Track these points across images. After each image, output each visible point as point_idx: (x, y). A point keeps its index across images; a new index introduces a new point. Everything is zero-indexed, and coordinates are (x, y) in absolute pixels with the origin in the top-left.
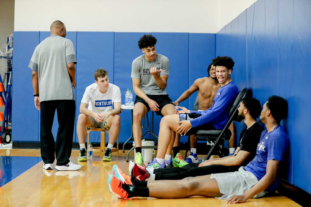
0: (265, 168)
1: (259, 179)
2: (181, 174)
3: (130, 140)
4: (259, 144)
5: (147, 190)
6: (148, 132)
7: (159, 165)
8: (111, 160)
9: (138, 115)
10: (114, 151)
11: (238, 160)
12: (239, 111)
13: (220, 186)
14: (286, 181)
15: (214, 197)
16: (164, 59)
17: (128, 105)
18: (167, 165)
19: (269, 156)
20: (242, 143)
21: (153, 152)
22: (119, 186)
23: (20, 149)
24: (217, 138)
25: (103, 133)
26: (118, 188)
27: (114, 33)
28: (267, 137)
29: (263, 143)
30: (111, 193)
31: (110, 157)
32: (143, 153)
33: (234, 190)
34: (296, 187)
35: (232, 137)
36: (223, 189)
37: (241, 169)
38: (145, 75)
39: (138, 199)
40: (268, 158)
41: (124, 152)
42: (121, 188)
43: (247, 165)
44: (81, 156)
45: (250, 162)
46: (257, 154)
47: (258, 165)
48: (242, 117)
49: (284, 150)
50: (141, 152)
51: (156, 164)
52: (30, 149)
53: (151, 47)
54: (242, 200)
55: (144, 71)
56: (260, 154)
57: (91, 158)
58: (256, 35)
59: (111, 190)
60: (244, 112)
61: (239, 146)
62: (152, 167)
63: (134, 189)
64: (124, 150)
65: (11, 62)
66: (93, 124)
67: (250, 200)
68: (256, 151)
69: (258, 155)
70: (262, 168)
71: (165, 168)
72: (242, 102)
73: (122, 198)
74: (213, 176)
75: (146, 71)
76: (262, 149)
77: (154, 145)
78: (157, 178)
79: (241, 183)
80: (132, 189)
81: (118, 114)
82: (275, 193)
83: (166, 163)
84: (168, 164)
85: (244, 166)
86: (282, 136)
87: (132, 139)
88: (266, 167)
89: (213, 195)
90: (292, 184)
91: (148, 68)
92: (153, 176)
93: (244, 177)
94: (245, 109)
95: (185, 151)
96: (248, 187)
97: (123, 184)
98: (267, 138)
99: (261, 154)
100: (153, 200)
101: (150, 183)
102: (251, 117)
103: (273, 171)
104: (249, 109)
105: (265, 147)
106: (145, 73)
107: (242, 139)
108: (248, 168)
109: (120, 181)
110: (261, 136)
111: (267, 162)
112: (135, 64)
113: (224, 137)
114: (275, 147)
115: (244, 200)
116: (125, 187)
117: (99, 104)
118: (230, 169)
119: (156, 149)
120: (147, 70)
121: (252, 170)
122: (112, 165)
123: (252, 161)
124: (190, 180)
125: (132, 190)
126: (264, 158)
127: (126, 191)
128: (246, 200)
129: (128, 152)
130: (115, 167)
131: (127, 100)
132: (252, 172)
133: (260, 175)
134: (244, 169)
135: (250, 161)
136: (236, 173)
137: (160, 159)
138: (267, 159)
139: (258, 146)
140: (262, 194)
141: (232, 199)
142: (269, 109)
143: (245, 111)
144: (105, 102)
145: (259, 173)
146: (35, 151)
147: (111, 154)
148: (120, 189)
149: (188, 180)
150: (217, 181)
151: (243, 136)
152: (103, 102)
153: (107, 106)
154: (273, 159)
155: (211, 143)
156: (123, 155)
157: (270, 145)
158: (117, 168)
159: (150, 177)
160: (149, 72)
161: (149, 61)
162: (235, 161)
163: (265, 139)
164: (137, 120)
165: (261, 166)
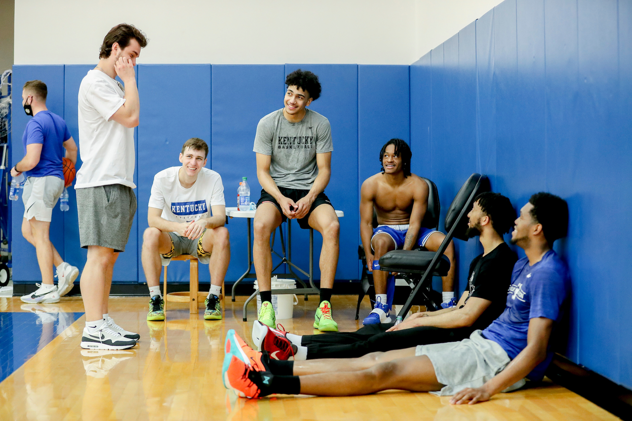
0: (526, 333)
2: (357, 345)
3: (245, 277)
4: (512, 287)
5: (297, 380)
6: (284, 261)
8: (220, 317)
9: (264, 228)
11: (467, 317)
12: (471, 219)
13: (437, 369)
14: (564, 357)
15: (426, 392)
17: (245, 210)
19: (534, 311)
20: (474, 283)
21: (295, 300)
22: (243, 376)
24: (423, 274)
25: (194, 265)
26: (242, 378)
27: (211, 66)
28: (530, 274)
29: (520, 285)
30: (226, 388)
31: (219, 311)
32: (274, 302)
34: (586, 369)
36: (442, 375)
37: (475, 335)
38: (282, 149)
40: (531, 314)
41: (234, 300)
42: (247, 379)
43: (488, 326)
44: (153, 311)
45: (494, 321)
46: (508, 307)
47: (510, 327)
48: (477, 232)
54: (482, 396)
55: (279, 140)
56: (514, 307)
58: (497, 72)
59: (228, 383)
60: (481, 222)
61: (468, 289)
63: (272, 381)
64: (234, 297)
65: (5, 125)
66: (173, 248)
68: (505, 301)
69: (510, 308)
70: (518, 333)
74: (421, 349)
75: (284, 141)
76: (520, 296)
77: (295, 287)
78: (310, 356)
79: (476, 362)
80: (269, 381)
81: (222, 226)
82: (543, 380)
85: (483, 329)
86: (558, 271)
87: (252, 276)
88: (527, 331)
89: (424, 388)
90: (578, 363)
91: (288, 134)
92: (303, 351)
93: (482, 351)
94: (484, 215)
95: (357, 297)
96: (491, 371)
97: (250, 371)
98: (529, 276)
99: (516, 306)
101: (298, 365)
104: (492, 217)
105: (525, 293)
106: (282, 146)
107: (474, 276)
108: (491, 332)
109: (245, 365)
110: (515, 271)
111: (528, 322)
112: (264, 126)
113: (436, 270)
114: (544, 294)
116: (253, 376)
117: (180, 209)
118: (452, 334)
119: (300, 295)
120: (286, 140)
121: (498, 338)
123: (497, 319)
124: (377, 359)
125: (267, 383)
126: (524, 315)
127: (257, 385)
128: (491, 396)
131: (242, 199)
132: (499, 341)
134: (482, 335)
135: (495, 319)
136: (465, 344)
138: (528, 317)
139: (511, 290)
141: (464, 396)
143: (485, 220)
144: (193, 206)
147: (218, 305)
148: (245, 381)
149: (373, 358)
150: (431, 360)
151: (477, 270)
152: (189, 206)
153: (196, 213)
154: (541, 317)
155: (410, 282)
156: (233, 307)
157: (534, 289)
159: (297, 354)
160: (290, 144)
161: (290, 120)
162: (462, 318)
163: (526, 279)
164: (262, 239)
165: (516, 329)
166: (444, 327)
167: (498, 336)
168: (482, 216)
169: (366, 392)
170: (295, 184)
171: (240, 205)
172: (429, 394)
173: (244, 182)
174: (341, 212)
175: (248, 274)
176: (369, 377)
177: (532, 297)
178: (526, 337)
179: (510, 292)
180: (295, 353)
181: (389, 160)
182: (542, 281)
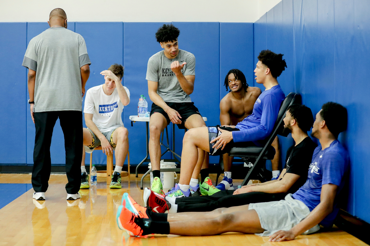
0: (319, 195)
1: (311, 209)
2: (210, 204)
3: (145, 161)
4: (311, 165)
5: (168, 225)
6: (168, 150)
7: (182, 193)
8: (120, 187)
9: (157, 129)
10: (124, 175)
11: (284, 186)
12: (285, 122)
13: (261, 219)
14: (346, 211)
15: (253, 234)
16: (189, 56)
18: (192, 193)
19: (325, 180)
20: (290, 164)
21: (175, 176)
22: (131, 221)
23: (4, 174)
24: (257, 158)
26: (130, 222)
27: (123, 23)
28: (322, 155)
29: (316, 163)
31: (119, 183)
32: (162, 177)
33: (280, 224)
34: (359, 220)
35: (276, 156)
36: (265, 223)
37: (288, 197)
38: (164, 77)
39: (155, 237)
40: (323, 182)
41: (137, 177)
42: (133, 223)
43: (296, 191)
44: (82, 182)
45: (300, 188)
46: (309, 178)
47: (309, 192)
48: (289, 131)
49: (343, 172)
50: (159, 176)
51: (179, 192)
52: (16, 174)
53: (172, 42)
54: (289, 237)
55: (163, 71)
56: (312, 178)
57: (95, 185)
58: (305, 25)
59: (121, 225)
60: (291, 123)
61: (285, 168)
62: (173, 196)
63: (151, 224)
64: (137, 175)
66: (94, 140)
67: (299, 236)
68: (307, 174)
69: (310, 179)
70: (315, 196)
71: (191, 197)
72: (289, 111)
73: (135, 236)
74: (252, 206)
75: (166, 71)
76: (315, 171)
77: (175, 167)
78: (180, 210)
79: (288, 215)
80: (148, 224)
83: (192, 190)
84: (193, 191)
85: (293, 193)
87: (148, 160)
88: (320, 194)
89: (252, 231)
90: (354, 215)
91: (168, 67)
92: (175, 207)
93: (292, 207)
94: (292, 119)
95: (216, 175)
96: (298, 220)
97: (136, 217)
98: (321, 157)
99: (314, 177)
100: (175, 237)
101: (171, 216)
102: (301, 130)
103: (329, 199)
104: (297, 120)
105: (319, 169)
106: (164, 74)
107: (289, 159)
108: (298, 195)
109: (132, 214)
111: (321, 188)
112: (152, 62)
113: (266, 156)
114: (331, 168)
115: (292, 237)
116: (139, 221)
117: (104, 109)
119: (178, 172)
120: (167, 70)
122: (122, 194)
123: (302, 187)
125: (147, 225)
126: (318, 183)
127: (140, 227)
128: (295, 236)
129: (142, 176)
130: (126, 196)
131: (140, 109)
132: (303, 200)
133: (312, 204)
134: (292, 197)
135: (300, 187)
136: (281, 203)
137: (184, 185)
138: (321, 184)
139: (310, 167)
140: (316, 228)
141: (277, 235)
142: (323, 119)
143: (293, 122)
145: (311, 202)
146: (22, 177)
147: (120, 179)
148: (132, 224)
149: (220, 212)
150: (258, 213)
151: (291, 155)
154: (330, 184)
155: (249, 164)
156: (136, 181)
157: (325, 165)
158: (128, 197)
159: (170, 209)
160: (170, 73)
161: (169, 58)
162: (281, 187)
163: (319, 159)
164: (155, 136)
165: (313, 193)
166: (268, 193)
167: (302, 198)
168: (291, 120)
169: (214, 233)
170: (174, 99)
171: (139, 113)
172: (255, 235)
173: (141, 98)
174: (206, 118)
175: (146, 159)
176: (215, 223)
177: (324, 171)
178: (320, 198)
179: (310, 168)
180: (169, 209)
181: (233, 83)
182: (330, 160)
